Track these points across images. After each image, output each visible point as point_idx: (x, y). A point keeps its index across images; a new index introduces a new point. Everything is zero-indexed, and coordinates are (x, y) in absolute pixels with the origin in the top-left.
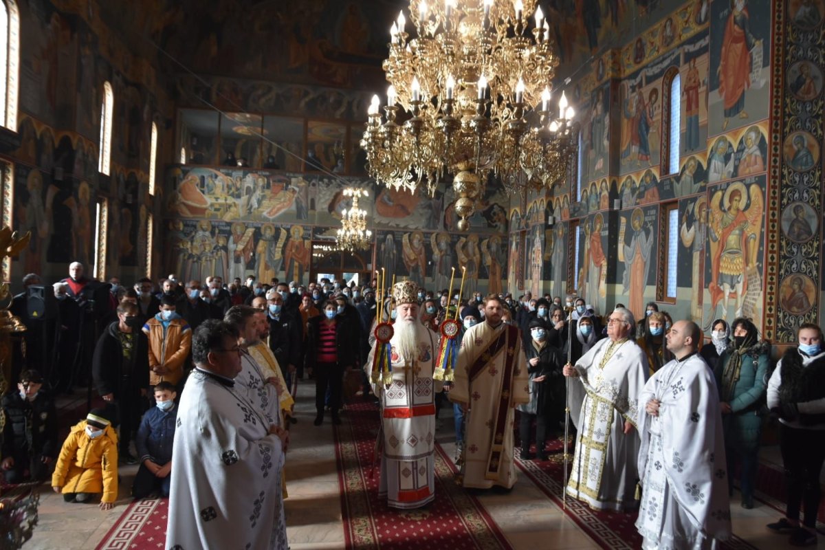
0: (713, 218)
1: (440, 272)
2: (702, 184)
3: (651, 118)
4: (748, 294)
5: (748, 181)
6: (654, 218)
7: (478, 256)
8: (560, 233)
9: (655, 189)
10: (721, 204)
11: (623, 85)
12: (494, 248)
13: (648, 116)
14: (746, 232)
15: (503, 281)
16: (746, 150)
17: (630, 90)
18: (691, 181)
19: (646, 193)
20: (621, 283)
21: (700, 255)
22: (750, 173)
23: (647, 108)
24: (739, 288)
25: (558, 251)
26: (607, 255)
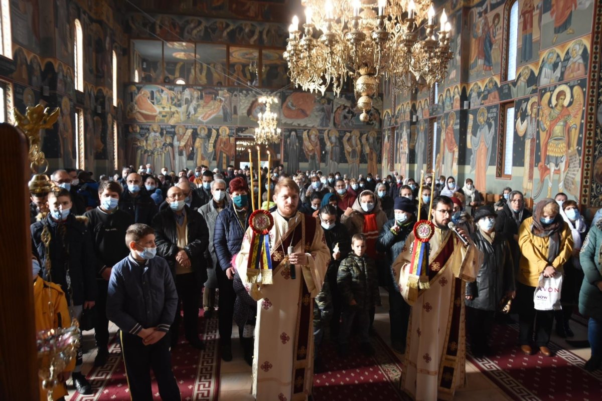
0: (543, 113)
1: (331, 159)
2: (534, 87)
3: (494, 37)
4: (569, 170)
5: (572, 84)
6: (495, 115)
7: (359, 146)
8: (422, 128)
9: (496, 93)
10: (550, 102)
11: (472, 12)
12: (371, 140)
13: (492, 36)
14: (569, 123)
15: (378, 165)
16: (571, 59)
17: (478, 16)
18: (525, 86)
19: (489, 95)
20: (469, 164)
21: (531, 142)
22: (574, 77)
23: (491, 30)
24: (562, 166)
25: (421, 141)
26: (458, 143)
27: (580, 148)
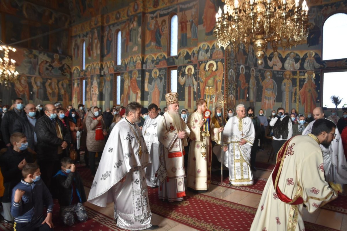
0: (201, 74)
1: (37, 98)
2: (189, 60)
3: (162, 32)
4: (217, 102)
5: (217, 60)
6: (164, 73)
7: (57, 89)
8: (108, 79)
9: (165, 61)
10: (205, 68)
11: (147, 16)
12: (65, 86)
13: (161, 31)
14: (216, 79)
15: (70, 102)
16: (216, 49)
17: (151, 18)
18: (183, 59)
19: (160, 63)
20: (147, 100)
21: (188, 88)
22: (217, 57)
23: (160, 28)
24: (214, 100)
25: (107, 87)
26: (140, 88)
27: (223, 91)
